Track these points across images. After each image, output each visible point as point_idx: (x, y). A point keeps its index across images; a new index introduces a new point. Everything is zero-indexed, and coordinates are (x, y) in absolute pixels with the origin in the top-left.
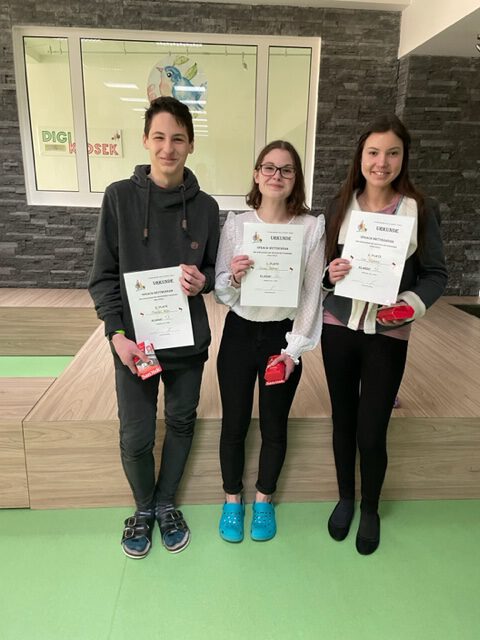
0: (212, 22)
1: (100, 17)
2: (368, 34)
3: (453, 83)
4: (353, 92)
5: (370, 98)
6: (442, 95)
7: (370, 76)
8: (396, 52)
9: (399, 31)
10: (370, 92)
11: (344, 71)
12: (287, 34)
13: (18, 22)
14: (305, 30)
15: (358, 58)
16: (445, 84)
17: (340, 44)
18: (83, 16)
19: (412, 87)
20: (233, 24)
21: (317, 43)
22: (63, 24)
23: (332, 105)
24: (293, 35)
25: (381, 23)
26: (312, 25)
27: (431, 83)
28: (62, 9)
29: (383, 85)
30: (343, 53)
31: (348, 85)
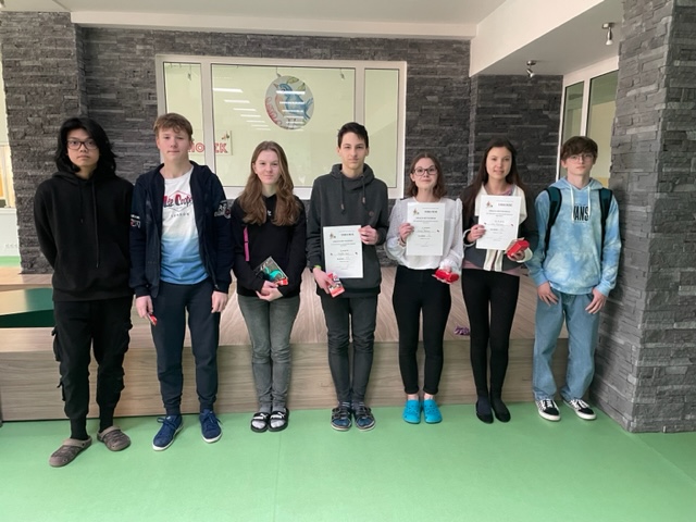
0: (319, 51)
1: (228, 47)
2: (444, 59)
3: (514, 96)
4: (433, 103)
5: (448, 107)
6: (506, 105)
7: (448, 91)
8: (468, 72)
9: (469, 56)
10: (448, 103)
11: (426, 87)
12: (379, 59)
13: (161, 51)
14: (394, 57)
15: (437, 77)
16: (507, 96)
17: (423, 66)
18: (215, 47)
19: (482, 99)
20: (336, 53)
21: (404, 65)
22: (198, 53)
23: (418, 114)
24: (384, 60)
25: (454, 49)
26: (399, 53)
27: (496, 96)
28: (196, 42)
29: (458, 97)
30: (424, 74)
31: (429, 98)
